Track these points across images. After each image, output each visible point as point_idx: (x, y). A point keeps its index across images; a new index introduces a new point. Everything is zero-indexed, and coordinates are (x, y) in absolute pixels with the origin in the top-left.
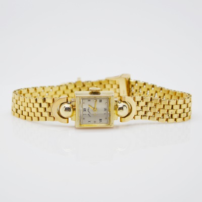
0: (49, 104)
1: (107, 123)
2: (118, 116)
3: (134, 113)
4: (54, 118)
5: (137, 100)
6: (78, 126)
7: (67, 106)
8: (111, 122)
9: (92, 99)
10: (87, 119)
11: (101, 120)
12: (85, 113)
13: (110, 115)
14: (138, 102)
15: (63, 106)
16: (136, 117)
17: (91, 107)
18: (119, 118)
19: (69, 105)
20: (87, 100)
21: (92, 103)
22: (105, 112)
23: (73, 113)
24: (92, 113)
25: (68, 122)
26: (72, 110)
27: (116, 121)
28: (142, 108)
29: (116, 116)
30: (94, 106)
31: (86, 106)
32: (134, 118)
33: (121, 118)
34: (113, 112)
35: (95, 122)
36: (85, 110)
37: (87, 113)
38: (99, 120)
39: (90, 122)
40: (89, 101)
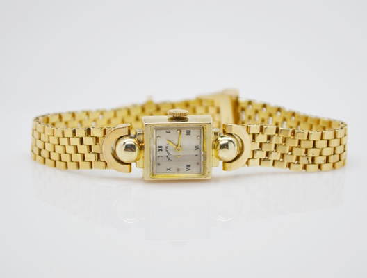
0: (97, 140)
1: (200, 173)
2: (220, 159)
3: (247, 154)
4: (106, 164)
5: (252, 132)
6: (148, 177)
7: (129, 141)
8: (208, 171)
9: (173, 128)
10: (165, 165)
11: (188, 166)
12: (160, 153)
13: (205, 159)
14: (254, 136)
15: (122, 142)
16: (251, 161)
17: (170, 144)
18: (221, 163)
19: (133, 140)
20: (165, 131)
21: (174, 136)
22: (197, 152)
23: (139, 155)
24: (173, 153)
25: (130, 171)
26: (137, 148)
27: (216, 169)
28: (261, 145)
29: (215, 159)
30: (176, 142)
31: (162, 142)
32: (247, 163)
33: (225, 162)
34: (211, 153)
35: (178, 170)
36: (160, 149)
37: (164, 153)
38: (185, 167)
39: (169, 169)
40: (168, 132)
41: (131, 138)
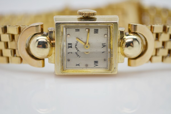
0: (13, 37)
1: (106, 68)
2: (125, 56)
3: (150, 51)
4: (21, 59)
5: (156, 31)
6: (59, 72)
7: (42, 38)
8: (113, 67)
9: (82, 27)
10: (75, 61)
11: (96, 62)
12: (70, 50)
13: (111, 55)
14: (157, 36)
15: (35, 39)
16: (154, 59)
17: (79, 41)
18: (126, 59)
19: (45, 38)
20: (74, 30)
21: (82, 34)
22: (104, 49)
23: (50, 51)
24: (82, 50)
25: (43, 65)
26: (49, 45)
27: (122, 65)
28: (164, 44)
29: (121, 56)
30: (84, 40)
31: (72, 40)
32: (151, 60)
33: (130, 59)
34: (117, 50)
35: (87, 65)
36: (70, 46)
37: (73, 50)
38: (93, 63)
39: (78, 65)
40: (78, 30)
41: (44, 35)
